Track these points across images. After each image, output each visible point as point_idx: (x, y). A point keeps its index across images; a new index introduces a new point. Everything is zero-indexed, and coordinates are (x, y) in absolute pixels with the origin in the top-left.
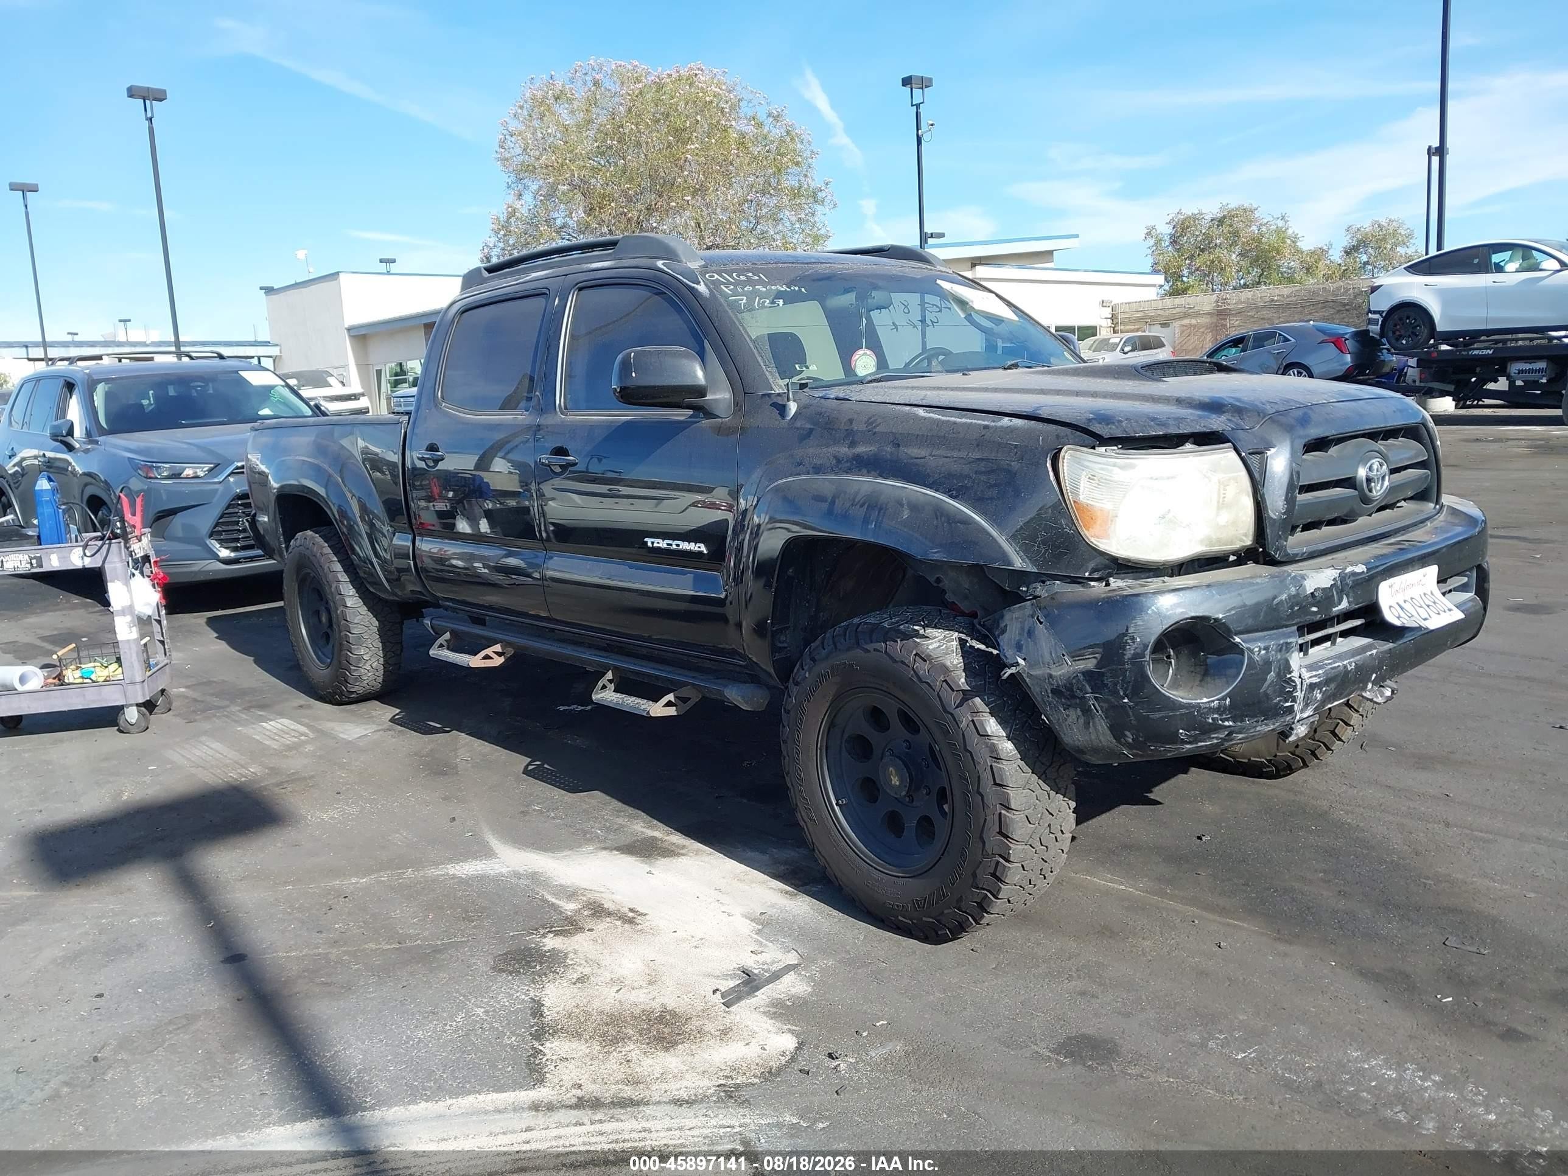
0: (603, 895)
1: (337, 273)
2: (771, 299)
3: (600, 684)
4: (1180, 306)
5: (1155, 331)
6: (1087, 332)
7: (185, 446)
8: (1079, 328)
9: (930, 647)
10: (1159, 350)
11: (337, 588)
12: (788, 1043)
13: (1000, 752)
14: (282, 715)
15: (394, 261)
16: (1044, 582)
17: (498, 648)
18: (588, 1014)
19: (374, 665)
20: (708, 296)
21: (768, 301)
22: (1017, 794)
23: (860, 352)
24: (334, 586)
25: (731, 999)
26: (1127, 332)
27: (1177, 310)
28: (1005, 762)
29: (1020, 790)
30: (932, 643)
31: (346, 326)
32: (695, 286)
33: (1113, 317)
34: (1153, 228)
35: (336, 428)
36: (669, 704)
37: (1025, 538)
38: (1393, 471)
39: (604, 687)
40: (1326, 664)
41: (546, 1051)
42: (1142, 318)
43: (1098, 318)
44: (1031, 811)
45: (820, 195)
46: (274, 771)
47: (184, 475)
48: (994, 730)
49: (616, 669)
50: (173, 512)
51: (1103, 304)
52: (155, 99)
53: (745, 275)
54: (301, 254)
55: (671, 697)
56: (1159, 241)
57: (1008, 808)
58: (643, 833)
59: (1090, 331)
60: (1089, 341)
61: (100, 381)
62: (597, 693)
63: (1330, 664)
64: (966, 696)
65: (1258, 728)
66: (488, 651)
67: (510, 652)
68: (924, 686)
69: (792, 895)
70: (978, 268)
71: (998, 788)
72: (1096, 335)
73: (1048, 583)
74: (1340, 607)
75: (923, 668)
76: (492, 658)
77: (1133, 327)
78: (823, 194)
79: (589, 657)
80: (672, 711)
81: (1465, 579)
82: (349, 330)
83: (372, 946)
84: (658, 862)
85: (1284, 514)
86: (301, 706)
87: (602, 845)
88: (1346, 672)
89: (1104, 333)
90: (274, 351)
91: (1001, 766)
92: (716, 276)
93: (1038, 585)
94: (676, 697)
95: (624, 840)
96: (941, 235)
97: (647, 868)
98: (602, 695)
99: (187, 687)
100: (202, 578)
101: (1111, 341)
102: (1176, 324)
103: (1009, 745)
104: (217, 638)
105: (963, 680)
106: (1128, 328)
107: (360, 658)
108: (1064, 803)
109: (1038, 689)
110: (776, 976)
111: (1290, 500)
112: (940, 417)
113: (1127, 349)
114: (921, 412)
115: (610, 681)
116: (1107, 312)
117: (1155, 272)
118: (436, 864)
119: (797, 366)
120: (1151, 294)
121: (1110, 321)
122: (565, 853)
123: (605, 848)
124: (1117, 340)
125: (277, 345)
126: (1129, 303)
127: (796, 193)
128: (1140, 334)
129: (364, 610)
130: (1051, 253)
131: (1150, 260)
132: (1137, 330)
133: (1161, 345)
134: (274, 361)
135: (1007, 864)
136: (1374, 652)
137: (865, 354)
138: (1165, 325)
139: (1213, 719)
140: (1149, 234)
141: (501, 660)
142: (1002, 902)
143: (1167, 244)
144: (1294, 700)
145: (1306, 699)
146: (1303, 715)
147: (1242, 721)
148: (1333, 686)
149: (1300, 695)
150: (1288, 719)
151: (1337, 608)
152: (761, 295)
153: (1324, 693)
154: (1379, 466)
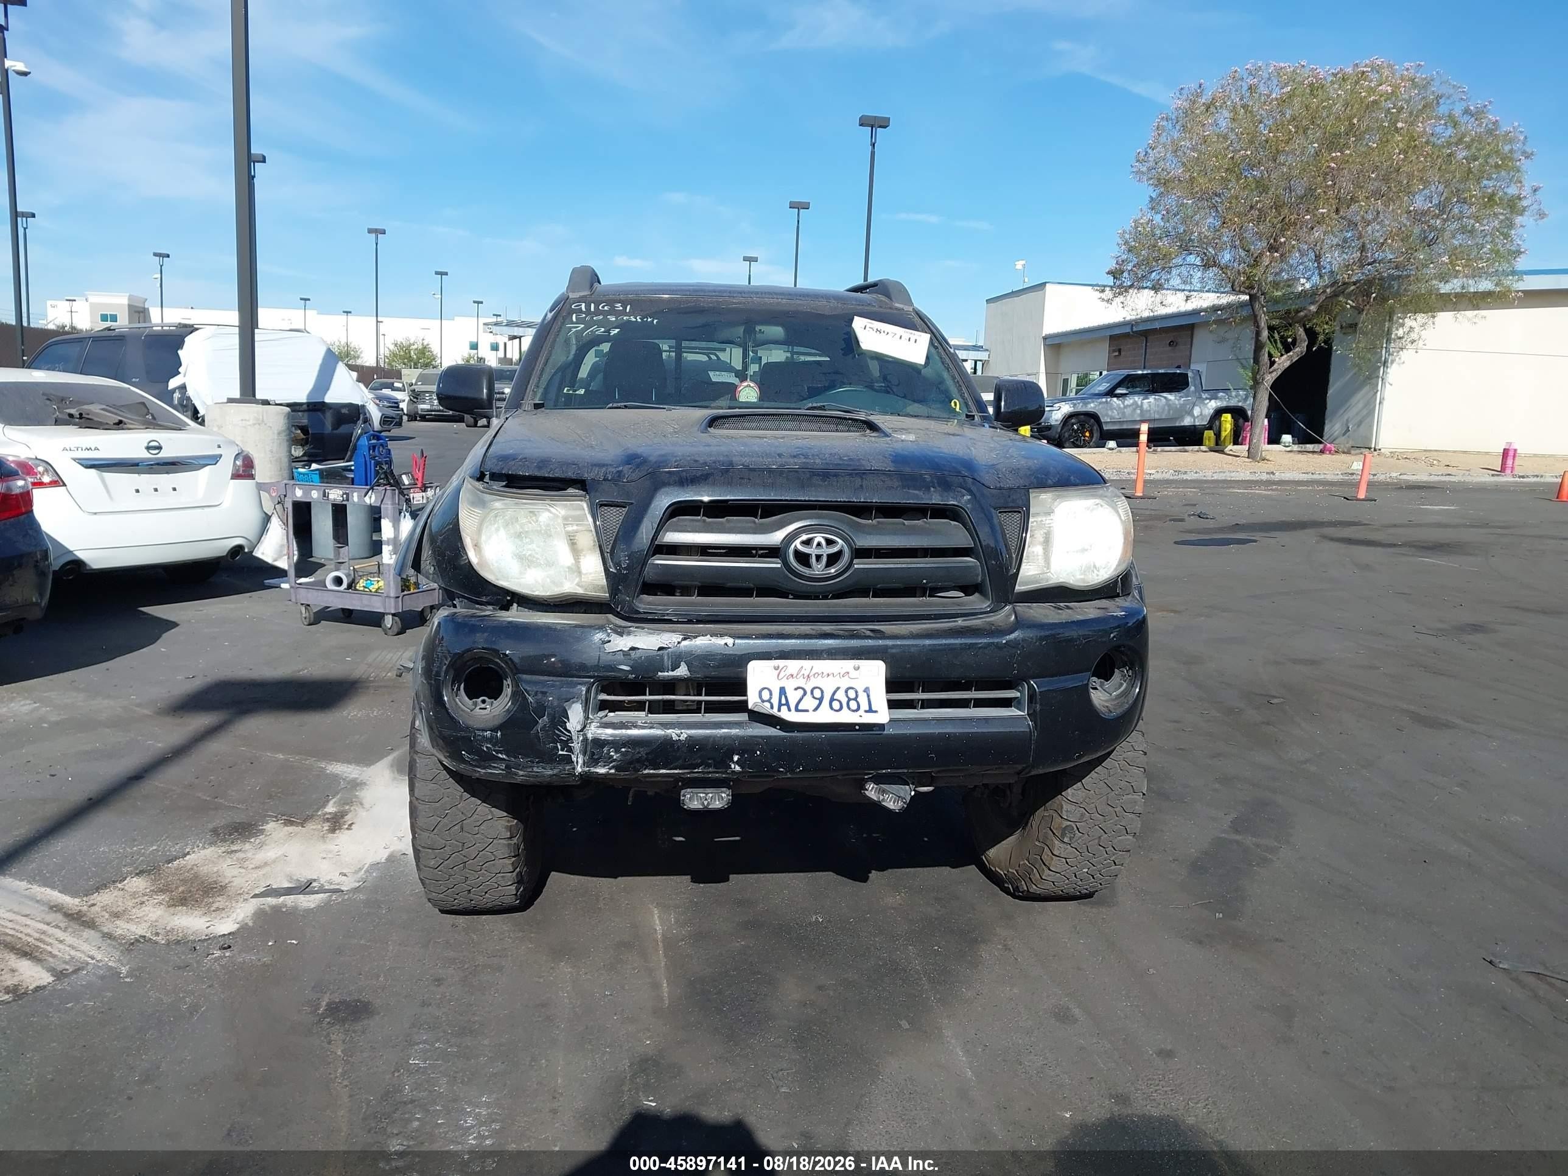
1: (1046, 283)
18: (190, 870)
23: (745, 384)
25: (266, 893)
31: (1044, 335)
41: (125, 882)
52: (880, 127)
54: (1019, 265)
63: (642, 728)
65: (535, 769)
74: (671, 673)
82: (1045, 338)
83: (200, 794)
88: (670, 742)
90: (983, 356)
110: (318, 892)
118: (334, 759)
125: (987, 350)
134: (983, 365)
136: (735, 731)
137: (748, 386)
139: (487, 747)
144: (570, 750)
145: (588, 753)
146: (593, 770)
147: (515, 758)
148: (643, 751)
149: (576, 746)
150: (567, 768)
151: (666, 674)
152: (600, 324)
153: (623, 754)
154: (823, 542)
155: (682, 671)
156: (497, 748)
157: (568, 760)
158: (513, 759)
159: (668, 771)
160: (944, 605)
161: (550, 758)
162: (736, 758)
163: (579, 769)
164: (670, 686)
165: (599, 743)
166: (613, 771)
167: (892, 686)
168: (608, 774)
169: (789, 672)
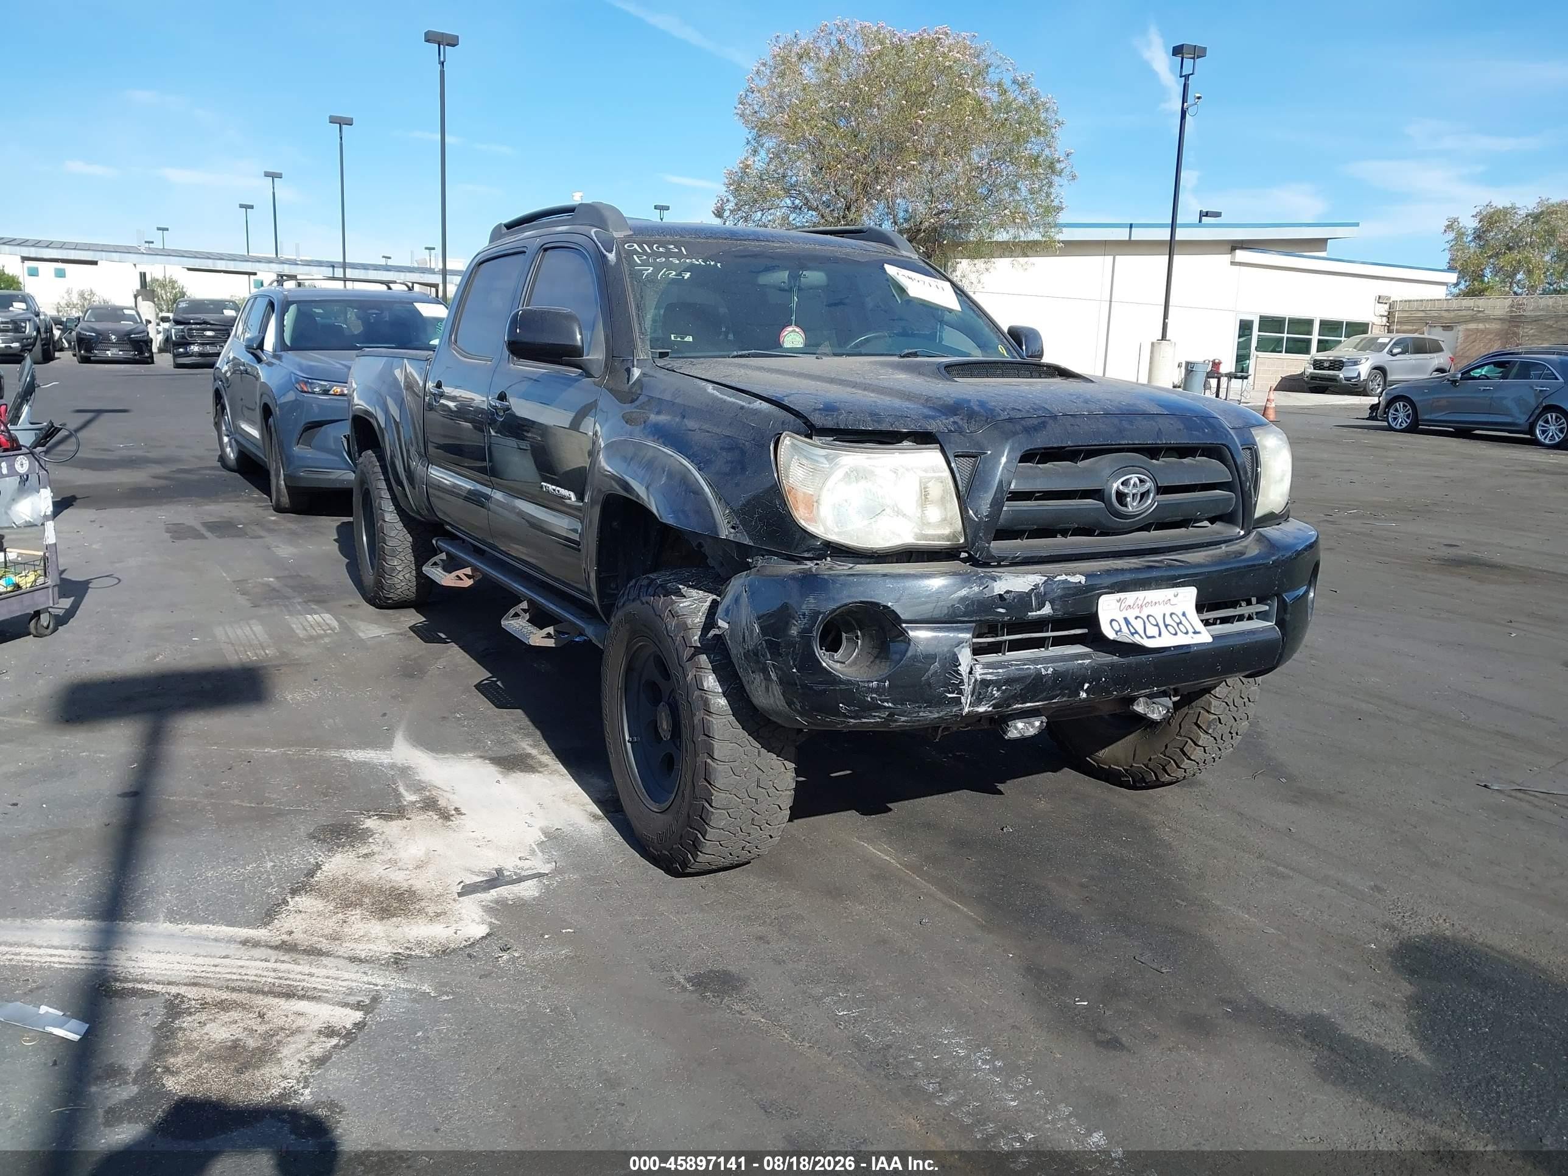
0: (445, 794)
2: (678, 271)
3: (512, 612)
4: (1468, 309)
5: (1436, 334)
6: (1357, 328)
7: (341, 367)
8: (1348, 324)
9: (681, 605)
10: (1435, 355)
11: (380, 504)
12: (481, 931)
13: (711, 706)
14: (328, 611)
15: (667, 208)
16: (763, 556)
17: (468, 571)
18: (348, 881)
19: (407, 576)
20: (613, 263)
21: (674, 273)
22: (722, 746)
23: (790, 329)
24: (377, 501)
25: (468, 890)
26: (1404, 332)
27: (1464, 313)
28: (714, 716)
29: (726, 743)
30: (683, 602)
32: (607, 254)
33: (1390, 316)
34: (1456, 220)
35: (396, 359)
36: (549, 636)
37: (743, 515)
38: (1162, 490)
39: (516, 615)
40: (1011, 665)
41: (291, 903)
42: (1421, 319)
43: (1370, 313)
44: (736, 764)
45: (1058, 166)
46: (283, 654)
47: (331, 392)
48: (710, 685)
49: (531, 602)
50: (319, 424)
51: (1380, 300)
53: (666, 248)
55: (550, 630)
56: (1460, 235)
57: (712, 758)
58: (524, 749)
59: (1362, 329)
60: (1357, 339)
61: (292, 303)
62: (507, 619)
63: (1017, 665)
64: (698, 651)
65: (921, 714)
66: (460, 573)
67: (479, 576)
68: (670, 640)
69: (596, 818)
70: (1238, 252)
71: (706, 738)
72: (1366, 332)
73: (766, 557)
74: (1038, 613)
75: (672, 624)
76: (461, 579)
77: (1411, 328)
78: (1063, 165)
79: (518, 587)
80: (550, 643)
81: (1267, 608)
83: (236, 802)
84: (514, 775)
85: (987, 516)
86: (350, 606)
87: (482, 754)
88: (1039, 676)
89: (1374, 332)
91: (711, 719)
92: (636, 246)
93: (760, 558)
94: (555, 630)
95: (505, 752)
96: (1217, 215)
97: (500, 777)
98: (512, 622)
99: (277, 578)
100: (338, 486)
101: (1379, 341)
102: (1461, 328)
103: (723, 702)
104: (335, 540)
105: (696, 638)
106: (1405, 327)
107: (393, 569)
108: (780, 762)
109: (735, 652)
110: (520, 880)
111: (997, 504)
112: (718, 394)
113: (1395, 351)
114: (710, 388)
115: (525, 611)
116: (1383, 309)
117: (1451, 269)
118: (339, 747)
119: (672, 336)
120: (1440, 293)
121: (1385, 319)
122: (447, 756)
123: (481, 757)
124: (1386, 340)
126: (1410, 301)
127: (1034, 161)
128: (1416, 335)
129: (400, 526)
130: (1325, 241)
131: (1447, 256)
132: (1415, 331)
133: (1439, 349)
135: (712, 810)
136: (1087, 661)
137: (794, 331)
138: (1447, 328)
139: (871, 698)
140: (1449, 227)
141: (470, 582)
142: (711, 845)
143: (1470, 239)
144: (961, 692)
145: (976, 694)
146: (976, 709)
147: (902, 704)
148: (1018, 687)
149: (967, 688)
150: (954, 710)
151: (1034, 613)
152: (670, 267)
153: (1004, 692)
154: (1138, 482)
155: (1047, 610)
156: (883, 697)
157: (958, 701)
158: (899, 707)
159: (1032, 704)
160: (1199, 535)
161: (940, 702)
162: (1086, 686)
163: (966, 710)
164: (1040, 624)
165: (985, 683)
166: (990, 709)
167: (1200, 608)
168: (986, 712)
169: (1127, 603)
